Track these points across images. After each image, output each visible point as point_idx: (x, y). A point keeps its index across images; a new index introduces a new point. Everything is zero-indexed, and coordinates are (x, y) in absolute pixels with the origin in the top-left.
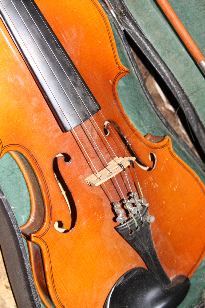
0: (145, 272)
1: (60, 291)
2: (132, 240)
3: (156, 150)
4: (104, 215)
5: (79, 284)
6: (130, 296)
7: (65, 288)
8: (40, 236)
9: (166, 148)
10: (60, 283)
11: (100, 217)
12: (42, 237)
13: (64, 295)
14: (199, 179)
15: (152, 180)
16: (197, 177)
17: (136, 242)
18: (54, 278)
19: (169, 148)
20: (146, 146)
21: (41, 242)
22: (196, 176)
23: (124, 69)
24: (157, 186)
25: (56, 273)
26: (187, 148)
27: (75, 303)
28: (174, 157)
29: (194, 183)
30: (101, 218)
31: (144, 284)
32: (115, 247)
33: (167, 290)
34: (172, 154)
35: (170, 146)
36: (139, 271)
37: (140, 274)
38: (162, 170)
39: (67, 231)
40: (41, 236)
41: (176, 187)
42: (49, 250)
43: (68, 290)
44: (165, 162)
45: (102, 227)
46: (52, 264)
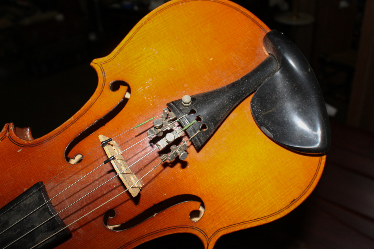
0: (257, 98)
2: (214, 124)
8: (207, 240)
12: (209, 237)
17: (217, 119)
23: (4, 131)
33: (280, 67)
36: (255, 106)
37: (259, 104)
39: (203, 205)
40: (207, 238)
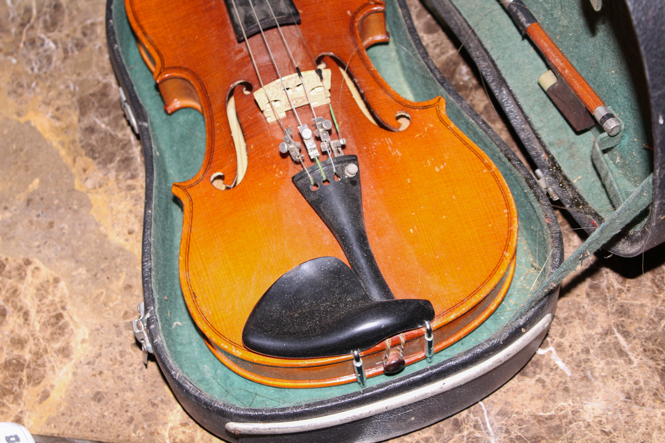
1: (195, 271)
2: (316, 200)
3: (412, 110)
4: (287, 171)
5: (229, 268)
6: (308, 302)
7: (205, 269)
8: (184, 186)
9: (433, 109)
10: (197, 258)
11: (281, 173)
12: (187, 189)
13: (200, 279)
14: (494, 166)
15: (390, 143)
16: (490, 162)
18: (191, 250)
19: (438, 112)
20: (393, 101)
21: (185, 195)
22: (488, 160)
24: (400, 154)
25: (196, 243)
26: (475, 117)
27: (215, 296)
28: (446, 125)
29: (482, 171)
30: (283, 174)
31: (337, 288)
32: (299, 222)
34: (442, 120)
35: (440, 108)
38: (417, 137)
40: (187, 187)
41: (442, 167)
42: (194, 209)
43: (209, 273)
44: (426, 129)
45: (282, 187)
46: (193, 229)
